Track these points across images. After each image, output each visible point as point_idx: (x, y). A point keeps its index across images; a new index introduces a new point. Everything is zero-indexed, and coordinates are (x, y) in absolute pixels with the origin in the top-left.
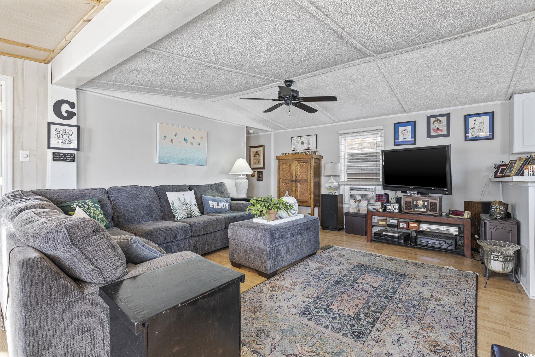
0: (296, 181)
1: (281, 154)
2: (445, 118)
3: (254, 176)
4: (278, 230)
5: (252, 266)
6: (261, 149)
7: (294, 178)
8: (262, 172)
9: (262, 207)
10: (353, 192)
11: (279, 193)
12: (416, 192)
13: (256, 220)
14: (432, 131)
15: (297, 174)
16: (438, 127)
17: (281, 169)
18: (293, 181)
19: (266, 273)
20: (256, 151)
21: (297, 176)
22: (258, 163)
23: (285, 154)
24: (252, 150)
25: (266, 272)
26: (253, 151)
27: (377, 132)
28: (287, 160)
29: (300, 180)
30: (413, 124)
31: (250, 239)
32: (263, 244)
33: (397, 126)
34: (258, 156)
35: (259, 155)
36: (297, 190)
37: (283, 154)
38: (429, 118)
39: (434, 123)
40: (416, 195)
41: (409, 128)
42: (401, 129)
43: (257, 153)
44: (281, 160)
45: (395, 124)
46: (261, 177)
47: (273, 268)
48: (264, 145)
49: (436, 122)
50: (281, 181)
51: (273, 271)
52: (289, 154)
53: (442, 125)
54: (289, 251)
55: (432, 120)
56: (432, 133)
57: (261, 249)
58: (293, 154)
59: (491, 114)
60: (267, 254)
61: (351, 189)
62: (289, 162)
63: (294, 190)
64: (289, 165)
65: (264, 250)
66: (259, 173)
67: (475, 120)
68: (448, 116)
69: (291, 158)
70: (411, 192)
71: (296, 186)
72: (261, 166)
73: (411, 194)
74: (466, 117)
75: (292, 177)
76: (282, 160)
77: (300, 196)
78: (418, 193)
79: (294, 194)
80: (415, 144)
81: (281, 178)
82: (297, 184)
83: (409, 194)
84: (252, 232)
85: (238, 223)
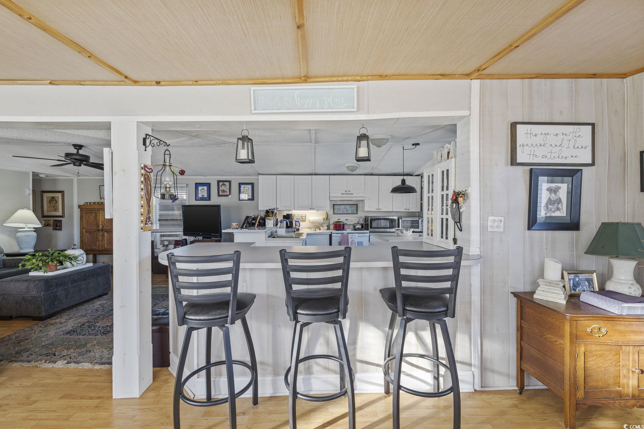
0: (102, 230)
1: (85, 203)
2: (228, 183)
3: (49, 225)
4: (56, 279)
5: (24, 314)
6: (60, 195)
7: (101, 227)
8: (61, 221)
9: (38, 261)
10: (163, 238)
11: (82, 244)
12: (202, 237)
13: (31, 274)
14: (220, 191)
15: (103, 223)
16: (224, 189)
17: (84, 219)
18: (98, 230)
19: (40, 317)
20: (52, 197)
21: (103, 225)
22: (55, 210)
23: (90, 203)
24: (46, 195)
25: (40, 315)
26: (47, 197)
27: (183, 189)
28: (92, 210)
29: (107, 229)
30: (208, 185)
31: (22, 290)
32: (37, 293)
33: (197, 185)
34: (54, 202)
35: (56, 202)
36: (104, 239)
37: (87, 203)
38: (219, 182)
39: (221, 186)
40: (201, 239)
41: (205, 188)
42: (200, 188)
43: (53, 199)
44: (84, 210)
45: (196, 184)
46: (59, 226)
47: (49, 311)
48: (64, 191)
49: (223, 186)
50: (84, 230)
51: (50, 313)
52: (94, 203)
53: (226, 188)
54: (69, 295)
55: (221, 184)
56: (221, 194)
57: (34, 297)
58: (100, 203)
59: (252, 184)
60: (41, 300)
61: (161, 236)
62: (94, 212)
63: (100, 239)
64: (94, 215)
65: (38, 297)
66: (57, 222)
67: (244, 187)
68: (230, 182)
69: (97, 207)
70: (199, 237)
71: (103, 236)
72: (60, 213)
73: (198, 239)
74: (240, 184)
75: (98, 226)
76: (86, 210)
77: (107, 245)
78: (204, 237)
79: (100, 243)
80: (210, 200)
81: (84, 228)
82: (104, 233)
83: (197, 239)
84: (25, 284)
85: (8, 279)
